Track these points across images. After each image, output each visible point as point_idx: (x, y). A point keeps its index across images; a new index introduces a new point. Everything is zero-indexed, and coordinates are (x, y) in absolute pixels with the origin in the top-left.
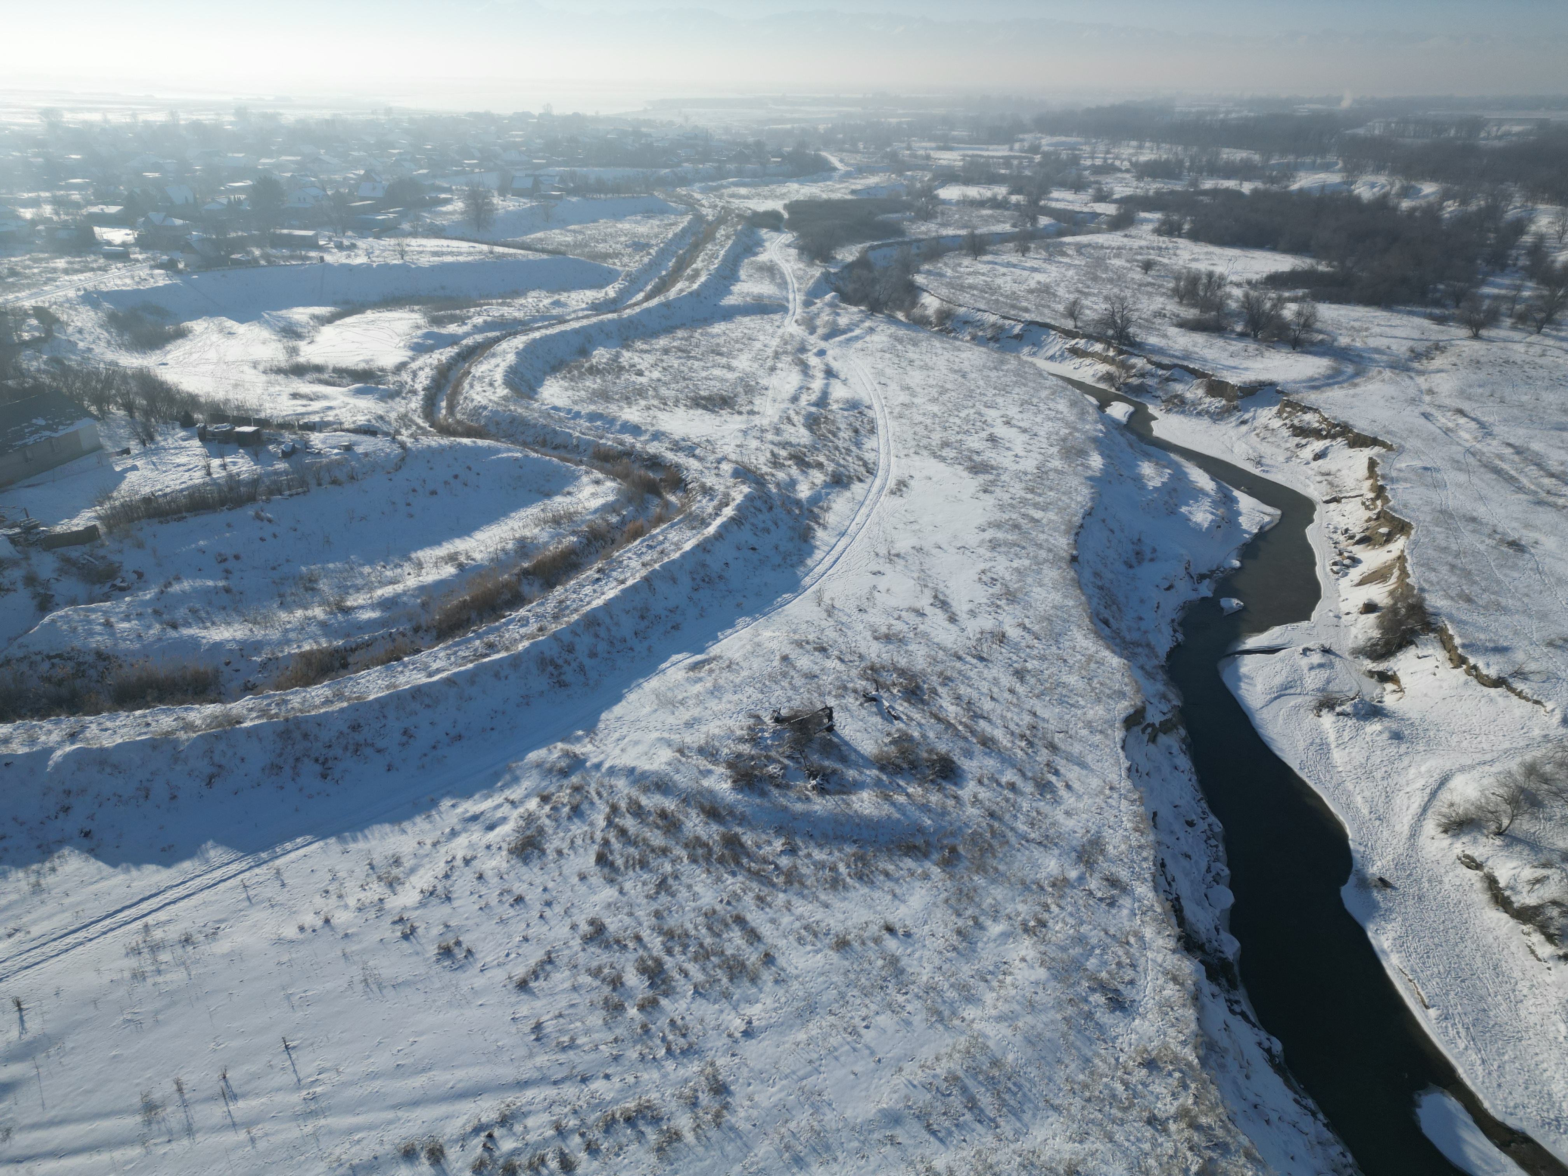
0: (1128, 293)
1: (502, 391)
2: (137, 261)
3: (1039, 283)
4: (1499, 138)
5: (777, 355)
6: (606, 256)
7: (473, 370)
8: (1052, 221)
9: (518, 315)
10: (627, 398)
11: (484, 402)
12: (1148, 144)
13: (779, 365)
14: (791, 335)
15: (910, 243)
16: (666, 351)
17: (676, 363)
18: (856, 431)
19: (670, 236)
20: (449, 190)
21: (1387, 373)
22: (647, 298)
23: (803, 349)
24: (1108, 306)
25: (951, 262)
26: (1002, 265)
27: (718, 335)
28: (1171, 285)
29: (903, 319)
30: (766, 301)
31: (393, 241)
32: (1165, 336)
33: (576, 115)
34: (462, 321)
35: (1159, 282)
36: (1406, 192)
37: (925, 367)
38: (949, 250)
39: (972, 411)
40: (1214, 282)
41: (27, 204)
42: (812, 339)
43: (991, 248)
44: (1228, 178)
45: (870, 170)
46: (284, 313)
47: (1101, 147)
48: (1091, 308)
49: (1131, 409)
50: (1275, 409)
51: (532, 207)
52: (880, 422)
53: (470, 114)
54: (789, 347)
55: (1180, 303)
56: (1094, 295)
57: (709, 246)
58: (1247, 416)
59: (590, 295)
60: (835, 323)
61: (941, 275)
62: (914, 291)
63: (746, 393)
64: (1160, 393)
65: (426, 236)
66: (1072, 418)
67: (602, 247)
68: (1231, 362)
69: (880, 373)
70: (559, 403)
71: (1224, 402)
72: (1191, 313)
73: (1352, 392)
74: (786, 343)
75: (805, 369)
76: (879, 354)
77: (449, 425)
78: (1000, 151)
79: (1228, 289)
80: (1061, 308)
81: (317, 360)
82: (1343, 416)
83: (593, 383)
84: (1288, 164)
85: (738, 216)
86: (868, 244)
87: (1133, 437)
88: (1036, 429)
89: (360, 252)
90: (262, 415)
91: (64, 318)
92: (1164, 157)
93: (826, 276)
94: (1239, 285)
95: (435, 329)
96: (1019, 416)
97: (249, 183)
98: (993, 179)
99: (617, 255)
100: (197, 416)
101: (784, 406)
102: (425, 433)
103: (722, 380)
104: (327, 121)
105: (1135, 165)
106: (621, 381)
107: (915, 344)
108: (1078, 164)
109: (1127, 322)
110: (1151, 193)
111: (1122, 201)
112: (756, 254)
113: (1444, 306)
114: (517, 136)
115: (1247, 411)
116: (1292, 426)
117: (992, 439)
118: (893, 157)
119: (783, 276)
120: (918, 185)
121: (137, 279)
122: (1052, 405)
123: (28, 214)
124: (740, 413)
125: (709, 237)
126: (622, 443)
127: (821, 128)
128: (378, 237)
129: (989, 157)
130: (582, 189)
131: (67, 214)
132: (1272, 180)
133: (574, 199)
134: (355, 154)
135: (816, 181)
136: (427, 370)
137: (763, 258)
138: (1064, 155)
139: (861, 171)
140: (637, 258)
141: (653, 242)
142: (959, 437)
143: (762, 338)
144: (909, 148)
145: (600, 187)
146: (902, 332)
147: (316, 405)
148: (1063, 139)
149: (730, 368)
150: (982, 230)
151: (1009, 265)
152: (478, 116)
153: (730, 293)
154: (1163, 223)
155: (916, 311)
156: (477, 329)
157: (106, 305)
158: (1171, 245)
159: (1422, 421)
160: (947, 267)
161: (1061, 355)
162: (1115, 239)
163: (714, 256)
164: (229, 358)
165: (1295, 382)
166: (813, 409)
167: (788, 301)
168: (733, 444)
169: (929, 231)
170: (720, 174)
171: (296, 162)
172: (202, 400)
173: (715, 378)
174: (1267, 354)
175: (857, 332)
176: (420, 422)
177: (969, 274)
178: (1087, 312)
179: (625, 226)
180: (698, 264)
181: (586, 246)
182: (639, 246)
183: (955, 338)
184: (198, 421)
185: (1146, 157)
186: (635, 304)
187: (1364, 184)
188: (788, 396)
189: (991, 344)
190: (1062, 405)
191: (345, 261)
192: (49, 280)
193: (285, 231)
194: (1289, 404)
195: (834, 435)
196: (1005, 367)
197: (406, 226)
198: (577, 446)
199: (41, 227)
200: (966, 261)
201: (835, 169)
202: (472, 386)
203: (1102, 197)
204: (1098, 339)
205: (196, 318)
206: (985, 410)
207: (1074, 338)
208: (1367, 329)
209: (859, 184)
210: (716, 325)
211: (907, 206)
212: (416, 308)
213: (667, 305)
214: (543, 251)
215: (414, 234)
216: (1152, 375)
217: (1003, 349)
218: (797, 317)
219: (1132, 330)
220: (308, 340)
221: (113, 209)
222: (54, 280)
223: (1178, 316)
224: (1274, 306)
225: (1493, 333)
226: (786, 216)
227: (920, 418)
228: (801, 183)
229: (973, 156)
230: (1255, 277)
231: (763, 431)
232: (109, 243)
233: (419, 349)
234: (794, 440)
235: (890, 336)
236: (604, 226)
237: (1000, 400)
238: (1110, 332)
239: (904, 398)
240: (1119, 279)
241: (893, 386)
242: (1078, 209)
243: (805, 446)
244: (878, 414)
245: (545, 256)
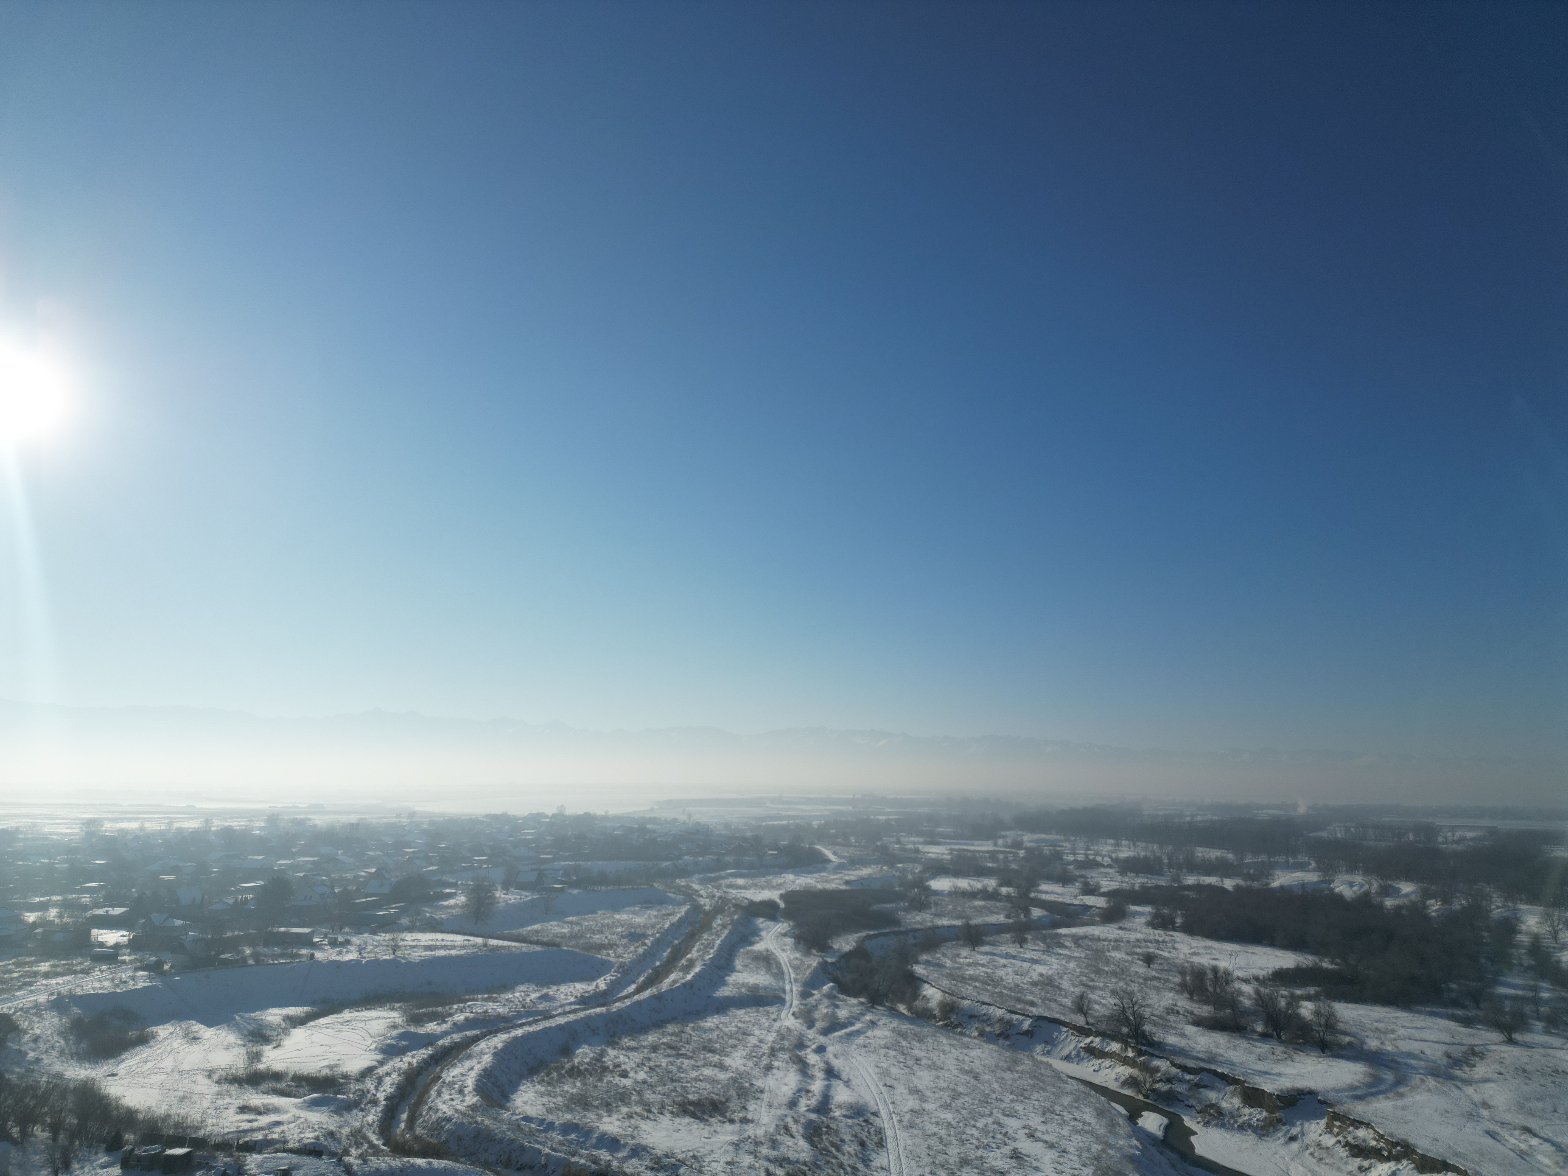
0: (1135, 987)
1: (472, 1099)
2: (124, 962)
3: (1041, 975)
4: (1458, 842)
5: (773, 1052)
6: (601, 947)
7: (444, 1075)
8: (1046, 913)
9: (502, 1010)
10: (608, 1105)
11: (450, 1113)
12: (1124, 842)
13: (776, 1064)
14: (788, 1029)
15: (906, 933)
16: (654, 1048)
17: (664, 1062)
18: (863, 1144)
19: (666, 926)
20: (454, 885)
21: (1431, 1082)
22: (638, 991)
23: (801, 1045)
24: (1117, 1001)
25: (949, 952)
26: (1001, 956)
27: (711, 1030)
28: (1178, 979)
29: (905, 1012)
30: (762, 992)
31: (388, 936)
32: (1183, 1035)
33: (587, 815)
34: (441, 1018)
35: (1164, 976)
36: (1386, 891)
37: (933, 1067)
38: (946, 940)
39: (990, 1120)
40: (1221, 978)
41: (33, 908)
42: (811, 1034)
43: (988, 939)
44: (1209, 874)
45: (863, 862)
46: (258, 1015)
47: (1081, 844)
48: (1100, 1003)
49: (1165, 1121)
50: (1323, 1122)
51: (533, 900)
52: (889, 1133)
53: (487, 816)
54: (786, 1043)
55: (1191, 999)
56: (1100, 989)
57: (706, 936)
58: (1295, 1131)
59: (580, 988)
60: (834, 1016)
61: (941, 966)
62: (914, 983)
63: (739, 1096)
64: (1193, 1102)
65: (423, 930)
66: (1102, 1131)
67: (597, 938)
68: (1261, 1066)
69: (885, 1073)
70: (532, 1111)
71: (1265, 1114)
72: (1205, 1011)
73: (1400, 1103)
74: (783, 1039)
75: (804, 1068)
76: (883, 1052)
77: (406, 1142)
78: (986, 846)
79: (1237, 985)
80: (1068, 1002)
81: (278, 1067)
82: (1401, 1132)
83: (572, 1087)
84: (1263, 863)
85: (735, 905)
86: (864, 934)
87: (1174, 1156)
88: (1064, 1143)
89: (352, 948)
90: (201, 1133)
91: (25, 1025)
92: (1142, 854)
93: (823, 965)
94: (1246, 981)
95: (413, 1029)
96: (1042, 1128)
97: (261, 883)
98: (981, 872)
99: (611, 946)
100: (129, 1137)
101: (780, 1112)
102: (377, 1152)
103: (714, 1081)
104: (352, 825)
105: (1116, 861)
106: (603, 1085)
107: (920, 1040)
108: (1062, 859)
109: (1141, 1018)
110: (1137, 887)
111: (1109, 895)
112: (752, 944)
113: (1464, 1007)
114: (529, 833)
115: (1293, 1125)
116: (1347, 1144)
117: (1016, 1155)
118: (884, 850)
119: (779, 965)
120: (910, 877)
121: (117, 981)
122: (1077, 1114)
123: (31, 917)
124: (732, 1121)
125: (706, 926)
126: (596, 1161)
127: (815, 823)
128: (374, 932)
129: (975, 851)
130: (585, 881)
131: (70, 917)
132: (1252, 878)
133: (575, 892)
134: (371, 853)
135: (811, 872)
136: (395, 1076)
137: (759, 947)
138: (1047, 851)
139: (854, 863)
140: (632, 948)
141: (649, 932)
142: (979, 1153)
143: (757, 1032)
144: (898, 842)
145: (603, 879)
146: (905, 1027)
147: (264, 1120)
148: (1043, 836)
149: (722, 1067)
150: (975, 921)
151: (1007, 956)
152: (495, 818)
153: (725, 984)
154: (1156, 916)
155: (918, 1004)
156: (458, 1027)
157: (76, 1010)
158: (1167, 939)
159: (1489, 1141)
160: (946, 957)
161: (1078, 1055)
162: (1109, 931)
163: (710, 945)
164: (185, 1067)
165: (1336, 1091)
166: (813, 1116)
167: (784, 992)
168: (723, 1161)
169: (924, 921)
170: (719, 866)
171: (313, 863)
172: (141, 1116)
173: (706, 1079)
174: (1296, 1057)
175: (858, 1026)
176: (374, 1138)
177: (969, 965)
178: (1097, 1007)
179: (623, 917)
180: (693, 954)
181: (582, 937)
182: (635, 936)
183: (962, 1034)
184: (127, 1143)
185: (1125, 853)
186: (626, 997)
187: (1343, 883)
188: (784, 1100)
189: (1001, 1041)
190: (1088, 1115)
191: (334, 958)
192: (26, 984)
193: (283, 929)
194: (1336, 1116)
195: (838, 1149)
196: (1019, 1068)
197: (405, 921)
198: (545, 1166)
199: (39, 930)
200: (965, 952)
201: (829, 861)
202: (439, 1094)
203: (1090, 890)
204: (1114, 1038)
205: (163, 1023)
206: (1005, 1120)
207: (1088, 1036)
208: (1393, 1031)
209: (853, 875)
210: (709, 1019)
211: (900, 897)
212: (397, 1005)
213: (659, 997)
214: (538, 943)
215: (411, 929)
216: (1180, 1081)
217: (1013, 1047)
218: (794, 1009)
219: (1147, 1028)
220: (275, 1044)
221: (118, 911)
222: (31, 984)
223: (1192, 1013)
224: (1289, 1004)
225: (1528, 1037)
226: (782, 905)
227: (933, 1129)
228: (797, 874)
229: (959, 850)
230: (1261, 974)
231: (757, 1144)
232: (102, 945)
233: (390, 1051)
234: (792, 1155)
235: (893, 1030)
236: (602, 917)
237: (1019, 1107)
238: (1125, 1030)
239: (912, 1103)
240: (1121, 972)
241: (901, 1089)
242: (1068, 901)
243: (805, 1163)
244: (887, 1123)
245: (538, 948)
